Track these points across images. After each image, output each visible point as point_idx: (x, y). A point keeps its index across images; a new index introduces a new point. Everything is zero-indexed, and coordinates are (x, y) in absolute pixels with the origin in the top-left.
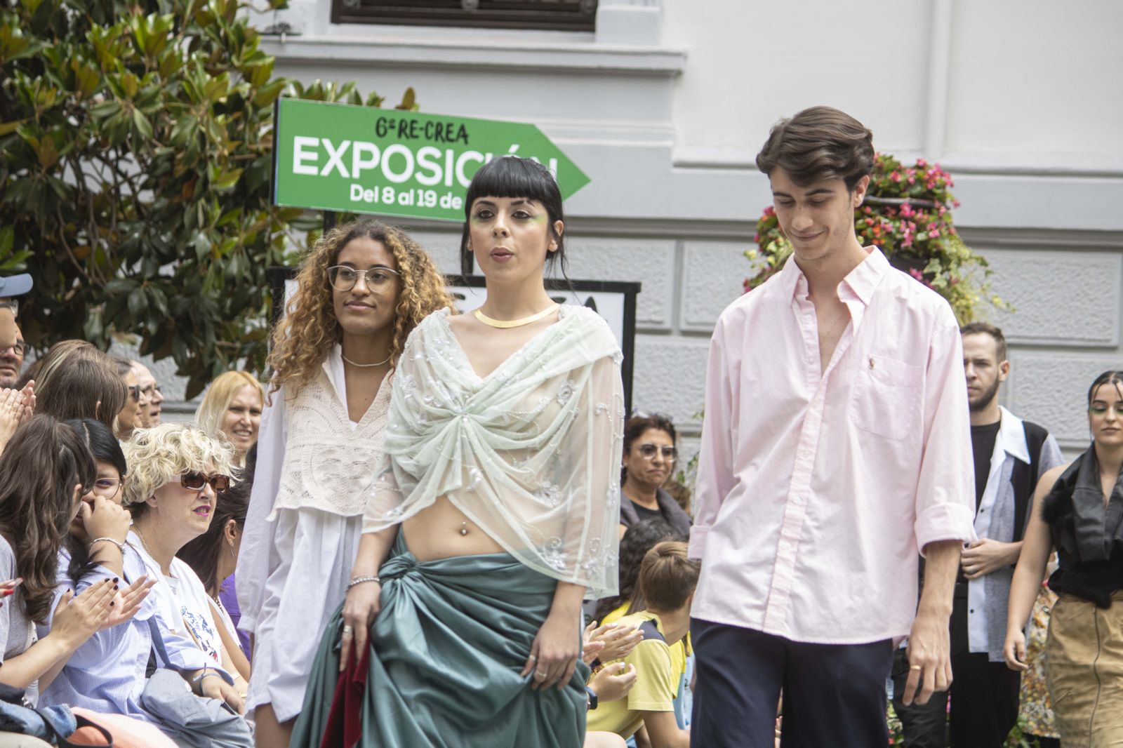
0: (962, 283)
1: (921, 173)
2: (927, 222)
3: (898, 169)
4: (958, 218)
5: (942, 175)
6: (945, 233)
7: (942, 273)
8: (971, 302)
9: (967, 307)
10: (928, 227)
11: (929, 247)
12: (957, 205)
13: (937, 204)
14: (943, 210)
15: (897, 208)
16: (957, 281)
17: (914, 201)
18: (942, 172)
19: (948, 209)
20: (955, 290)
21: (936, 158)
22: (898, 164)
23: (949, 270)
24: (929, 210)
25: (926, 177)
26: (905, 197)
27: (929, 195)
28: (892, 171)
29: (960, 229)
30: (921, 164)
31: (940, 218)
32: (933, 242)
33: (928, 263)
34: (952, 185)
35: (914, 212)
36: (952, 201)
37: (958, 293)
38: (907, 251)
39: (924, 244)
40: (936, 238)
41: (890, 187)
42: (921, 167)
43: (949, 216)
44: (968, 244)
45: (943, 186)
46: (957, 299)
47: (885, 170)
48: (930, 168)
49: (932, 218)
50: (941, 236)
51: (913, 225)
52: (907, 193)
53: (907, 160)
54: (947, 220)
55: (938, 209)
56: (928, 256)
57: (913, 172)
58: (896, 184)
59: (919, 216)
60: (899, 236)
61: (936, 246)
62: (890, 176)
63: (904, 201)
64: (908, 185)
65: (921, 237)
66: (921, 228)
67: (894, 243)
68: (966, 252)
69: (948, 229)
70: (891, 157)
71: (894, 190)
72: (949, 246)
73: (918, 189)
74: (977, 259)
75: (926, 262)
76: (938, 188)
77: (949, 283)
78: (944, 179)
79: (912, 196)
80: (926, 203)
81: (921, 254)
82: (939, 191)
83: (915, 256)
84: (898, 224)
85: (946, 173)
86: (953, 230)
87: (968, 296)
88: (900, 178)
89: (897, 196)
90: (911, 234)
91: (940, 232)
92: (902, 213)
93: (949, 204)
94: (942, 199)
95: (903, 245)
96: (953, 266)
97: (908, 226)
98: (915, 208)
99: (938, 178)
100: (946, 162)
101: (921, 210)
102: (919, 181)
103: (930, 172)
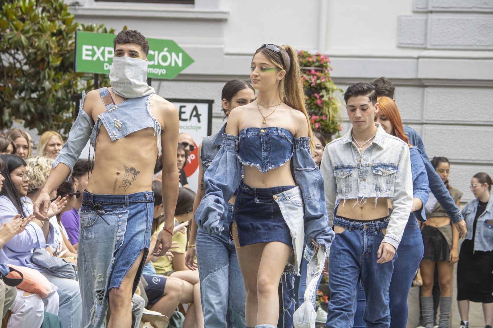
0: (334, 99)
1: (318, 58)
2: (321, 76)
3: (310, 56)
4: (332, 74)
5: (326, 58)
6: (327, 80)
7: (327, 95)
8: (338, 106)
9: (336, 108)
10: (321, 78)
11: (322, 85)
12: (331, 70)
13: (324, 69)
14: (326, 71)
15: (310, 71)
16: (332, 98)
17: (316, 68)
18: (326, 57)
19: (328, 71)
20: (331, 101)
21: (323, 52)
22: (310, 54)
23: (329, 94)
24: (321, 71)
25: (320, 59)
26: (312, 67)
27: (321, 66)
28: (307, 57)
29: (333, 78)
30: (318, 54)
31: (325, 74)
32: (323, 84)
33: (321, 91)
34: (330, 62)
35: (316, 72)
36: (330, 68)
37: (332, 102)
38: (313, 87)
39: (320, 84)
40: (324, 82)
41: (307, 63)
42: (318, 55)
43: (329, 74)
44: (336, 84)
45: (326, 63)
46: (332, 105)
47: (305, 56)
48: (322, 56)
49: (322, 75)
50: (326, 81)
51: (315, 77)
52: (313, 65)
53: (313, 52)
54: (328, 75)
55: (325, 71)
56: (321, 89)
57: (315, 57)
58: (309, 62)
59: (318, 74)
60: (310, 81)
61: (324, 85)
62: (307, 59)
63: (312, 68)
64: (314, 62)
65: (318, 82)
66: (318, 78)
67: (309, 84)
68: (335, 87)
69: (328, 78)
70: (307, 52)
71: (308, 64)
72: (329, 85)
73: (317, 64)
74: (339, 90)
75: (320, 91)
76: (325, 63)
77: (329, 99)
78: (327, 60)
79: (315, 66)
80: (320, 69)
81: (318, 88)
82: (325, 65)
83: (316, 89)
84: (310, 77)
85: (327, 57)
86: (330, 79)
87: (336, 104)
88: (311, 60)
89: (309, 66)
90: (315, 81)
91: (326, 80)
92: (311, 73)
93: (329, 69)
94: (326, 67)
95: (312, 85)
96: (330, 92)
97: (313, 78)
98: (316, 71)
99: (325, 60)
100: (327, 53)
101: (318, 71)
102: (318, 61)
103: (322, 57)
